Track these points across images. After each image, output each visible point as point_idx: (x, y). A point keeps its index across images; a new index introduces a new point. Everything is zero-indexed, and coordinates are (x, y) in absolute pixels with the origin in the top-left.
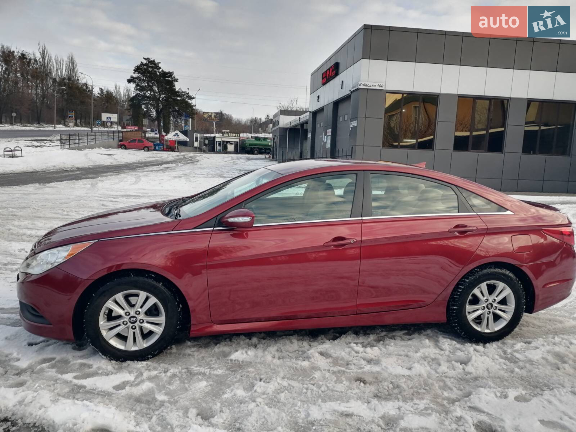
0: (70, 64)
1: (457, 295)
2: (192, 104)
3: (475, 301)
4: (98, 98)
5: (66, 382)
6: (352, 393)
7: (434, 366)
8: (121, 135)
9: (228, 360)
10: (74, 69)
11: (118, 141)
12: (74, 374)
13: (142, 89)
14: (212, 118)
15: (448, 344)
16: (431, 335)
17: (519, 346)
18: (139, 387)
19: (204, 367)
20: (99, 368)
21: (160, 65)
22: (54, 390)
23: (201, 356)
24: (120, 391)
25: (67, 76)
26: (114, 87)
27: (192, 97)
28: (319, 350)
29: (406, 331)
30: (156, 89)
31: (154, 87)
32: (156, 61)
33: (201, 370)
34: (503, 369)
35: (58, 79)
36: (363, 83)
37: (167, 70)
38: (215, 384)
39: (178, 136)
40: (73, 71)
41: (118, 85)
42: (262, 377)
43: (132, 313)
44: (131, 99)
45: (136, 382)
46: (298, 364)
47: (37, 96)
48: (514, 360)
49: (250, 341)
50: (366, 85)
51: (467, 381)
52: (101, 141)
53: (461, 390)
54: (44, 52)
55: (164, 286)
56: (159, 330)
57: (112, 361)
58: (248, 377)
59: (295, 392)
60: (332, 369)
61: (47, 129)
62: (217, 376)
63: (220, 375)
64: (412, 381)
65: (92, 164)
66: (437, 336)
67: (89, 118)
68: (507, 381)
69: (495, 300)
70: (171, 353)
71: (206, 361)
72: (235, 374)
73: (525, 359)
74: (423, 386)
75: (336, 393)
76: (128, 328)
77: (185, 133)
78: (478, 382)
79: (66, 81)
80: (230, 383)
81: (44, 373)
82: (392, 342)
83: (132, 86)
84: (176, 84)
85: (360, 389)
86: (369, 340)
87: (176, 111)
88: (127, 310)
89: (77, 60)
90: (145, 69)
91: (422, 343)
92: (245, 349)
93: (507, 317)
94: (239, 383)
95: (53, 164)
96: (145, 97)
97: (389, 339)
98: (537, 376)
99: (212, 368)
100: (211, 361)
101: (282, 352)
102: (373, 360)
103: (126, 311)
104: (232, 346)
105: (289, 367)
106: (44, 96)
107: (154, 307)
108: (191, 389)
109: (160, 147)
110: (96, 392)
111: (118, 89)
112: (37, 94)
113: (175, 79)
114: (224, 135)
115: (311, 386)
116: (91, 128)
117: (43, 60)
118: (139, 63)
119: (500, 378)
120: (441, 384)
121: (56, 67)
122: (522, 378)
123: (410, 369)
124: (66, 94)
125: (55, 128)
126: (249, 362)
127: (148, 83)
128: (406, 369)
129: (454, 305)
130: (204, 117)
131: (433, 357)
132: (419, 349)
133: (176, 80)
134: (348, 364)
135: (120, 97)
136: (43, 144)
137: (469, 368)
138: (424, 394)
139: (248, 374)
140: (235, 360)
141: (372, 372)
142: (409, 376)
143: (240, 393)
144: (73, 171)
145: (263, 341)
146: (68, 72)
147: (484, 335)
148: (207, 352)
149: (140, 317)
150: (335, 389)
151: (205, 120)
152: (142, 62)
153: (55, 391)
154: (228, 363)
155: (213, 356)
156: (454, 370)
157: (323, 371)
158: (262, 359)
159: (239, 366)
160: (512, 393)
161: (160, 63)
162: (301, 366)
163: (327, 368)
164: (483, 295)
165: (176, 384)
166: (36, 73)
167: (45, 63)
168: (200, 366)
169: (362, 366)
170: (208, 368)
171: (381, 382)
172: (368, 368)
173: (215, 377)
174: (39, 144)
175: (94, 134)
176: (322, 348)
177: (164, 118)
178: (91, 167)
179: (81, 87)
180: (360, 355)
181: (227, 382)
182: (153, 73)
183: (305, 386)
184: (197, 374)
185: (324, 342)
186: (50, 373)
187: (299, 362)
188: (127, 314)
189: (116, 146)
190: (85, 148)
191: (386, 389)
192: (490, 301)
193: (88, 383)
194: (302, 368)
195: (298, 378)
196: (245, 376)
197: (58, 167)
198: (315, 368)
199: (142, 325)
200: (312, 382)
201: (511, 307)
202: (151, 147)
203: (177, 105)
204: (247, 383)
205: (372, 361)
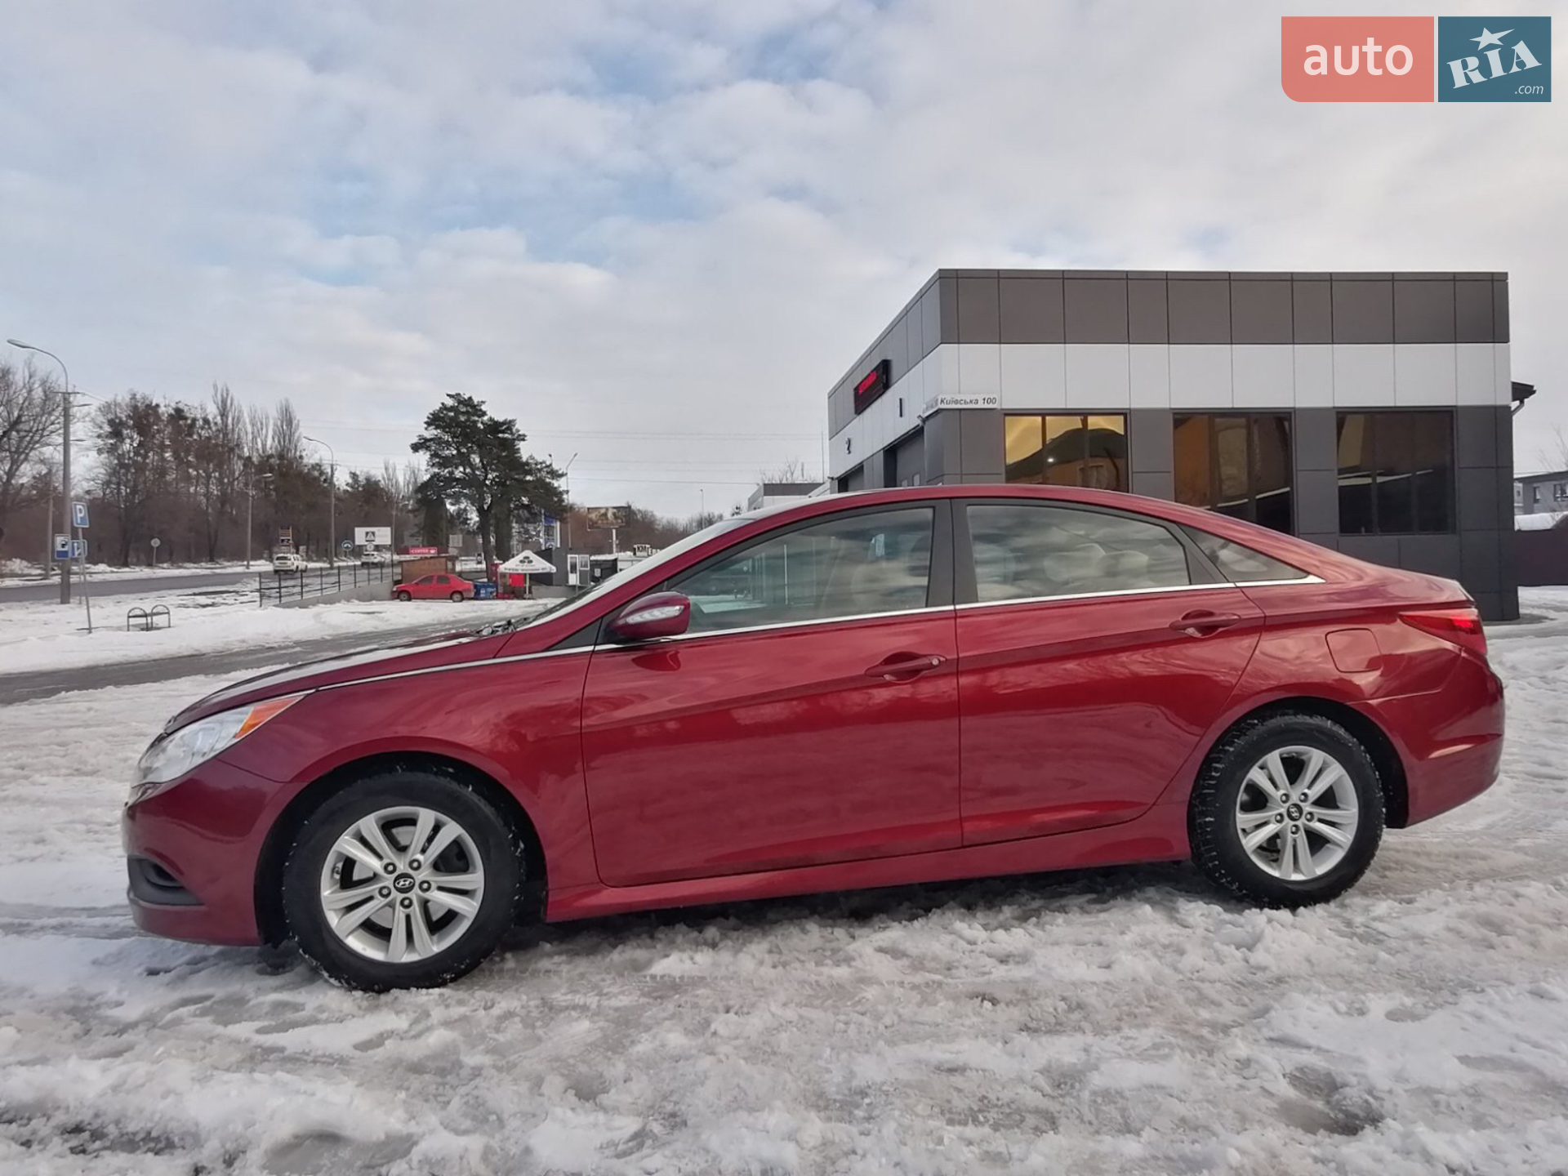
0: (282, 422)
1: (1210, 787)
2: (561, 489)
3: (1258, 800)
4: (347, 496)
5: (235, 1042)
6: (962, 1025)
7: (1170, 957)
8: (398, 570)
9: (645, 977)
10: (291, 435)
11: (392, 584)
12: (258, 1024)
13: (445, 462)
14: (607, 519)
15: (1202, 915)
16: (1158, 898)
17: (1382, 907)
18: (421, 1042)
19: (585, 994)
20: (321, 1009)
21: (483, 408)
22: (205, 1058)
23: (577, 972)
24: (370, 1052)
25: (276, 448)
26: (383, 466)
27: (560, 472)
28: (876, 945)
29: (1094, 896)
30: (477, 460)
31: (473, 456)
32: (476, 400)
33: (577, 1001)
34: (1348, 956)
35: (255, 459)
36: (948, 398)
37: (500, 418)
38: (613, 1026)
39: (531, 562)
40: (290, 440)
41: (391, 462)
42: (731, 1003)
43: (402, 867)
44: (420, 487)
45: (413, 1033)
46: (821, 974)
47: (208, 500)
48: (1372, 937)
49: (701, 935)
50: (956, 402)
51: (1258, 987)
52: (353, 586)
53: (1245, 1005)
54: (224, 402)
55: (478, 794)
56: (468, 908)
57: (353, 993)
58: (695, 1006)
59: (817, 1032)
60: (909, 979)
61: (229, 570)
62: (617, 1009)
63: (625, 1007)
64: (1115, 992)
65: (331, 632)
66: (1171, 901)
67: (328, 539)
68: (1359, 980)
69: (1305, 794)
70: (501, 971)
71: (590, 981)
72: (661, 1004)
73: (1403, 932)
74: (1145, 1000)
75: (921, 1026)
76: (391, 905)
77: (546, 554)
78: (1286, 986)
79: (274, 461)
80: (649, 1022)
81: (183, 1026)
82: (1060, 918)
83: (423, 457)
84: (521, 445)
85: (983, 1016)
86: (1001, 917)
87: (524, 506)
88: (389, 858)
89: (298, 415)
90: (451, 418)
91: (1134, 915)
92: (689, 953)
93: (1343, 838)
94: (673, 1021)
95: (240, 637)
96: (451, 480)
97: (1051, 913)
98: (1438, 967)
99: (606, 994)
100: (603, 980)
101: (780, 953)
102: (1014, 956)
103: (386, 861)
104: (655, 947)
105: (799, 983)
106: (224, 499)
107: (455, 850)
108: (550, 1038)
109: (490, 590)
110: (310, 1059)
111: (390, 471)
112: (207, 495)
113: (520, 435)
114: (638, 554)
115: (856, 1017)
116: (331, 563)
117: (222, 419)
118: (438, 406)
119: (1342, 976)
120: (1192, 995)
121: (253, 433)
122: (1400, 974)
123: (1108, 967)
124: (275, 490)
125: (248, 568)
126: (698, 977)
127: (458, 449)
128: (1100, 967)
129: (1204, 814)
130: (591, 520)
131: (1167, 942)
132: (1128, 928)
133: (522, 438)
134: (949, 969)
135: (397, 488)
136: (218, 599)
137: (1259, 956)
138: (1148, 1015)
139: (696, 1000)
140: (662, 977)
141: (1011, 981)
142: (1107, 983)
143: (675, 1039)
144: (287, 647)
145: (735, 934)
146: (279, 442)
147: (1290, 886)
148: (593, 962)
149: (420, 876)
150: (919, 1018)
151: (593, 525)
152: (443, 404)
153: (207, 1061)
154: (646, 982)
155: (608, 971)
156: (1222, 963)
157: (886, 985)
158: (731, 968)
159: (672, 987)
160: (1378, 1005)
161: (483, 402)
162: (830, 977)
163: (897, 979)
164: (1276, 786)
165: (515, 1029)
166: (208, 448)
167: (226, 426)
168: (575, 992)
169: (987, 969)
170: (597, 995)
171: (1036, 999)
172: (1000, 972)
173: (611, 1012)
174: (209, 601)
175: (336, 571)
176: (883, 940)
177: (497, 527)
178: (328, 638)
179: (308, 473)
180: (979, 948)
181: (643, 1020)
182: (468, 427)
183: (842, 1018)
184: (567, 1008)
185: (888, 927)
186: (197, 1025)
187: (825, 970)
188: (390, 868)
189: (388, 593)
190: (315, 602)
191: (1050, 1013)
192: (1295, 797)
193: (291, 1040)
194: (835, 983)
195: (823, 1003)
196: (689, 1005)
197: (252, 643)
198: (864, 980)
199: (427, 895)
200: (858, 1008)
201: (1349, 812)
202: (469, 590)
203: (526, 493)
204: (693, 1019)
205: (1011, 959)
